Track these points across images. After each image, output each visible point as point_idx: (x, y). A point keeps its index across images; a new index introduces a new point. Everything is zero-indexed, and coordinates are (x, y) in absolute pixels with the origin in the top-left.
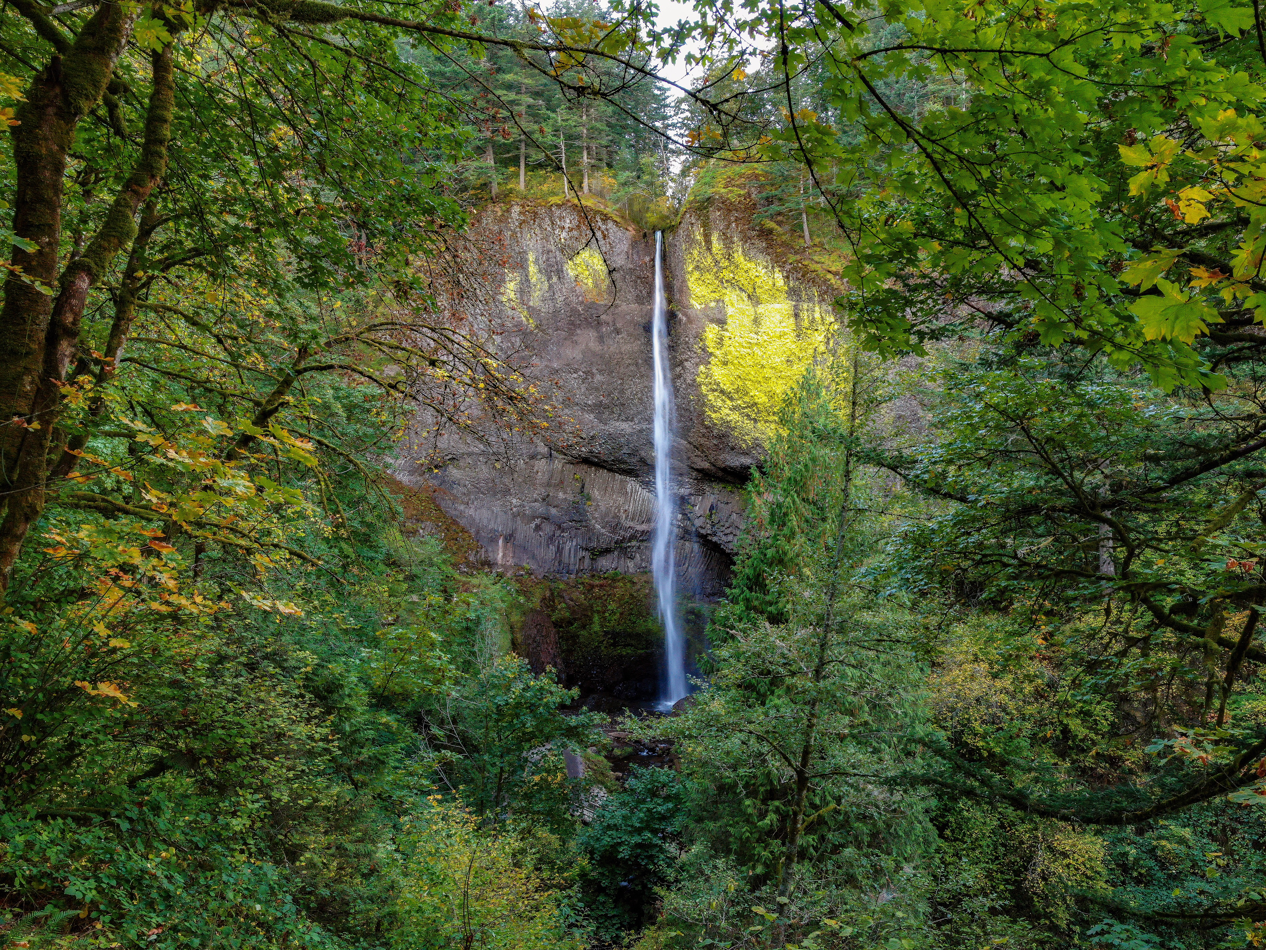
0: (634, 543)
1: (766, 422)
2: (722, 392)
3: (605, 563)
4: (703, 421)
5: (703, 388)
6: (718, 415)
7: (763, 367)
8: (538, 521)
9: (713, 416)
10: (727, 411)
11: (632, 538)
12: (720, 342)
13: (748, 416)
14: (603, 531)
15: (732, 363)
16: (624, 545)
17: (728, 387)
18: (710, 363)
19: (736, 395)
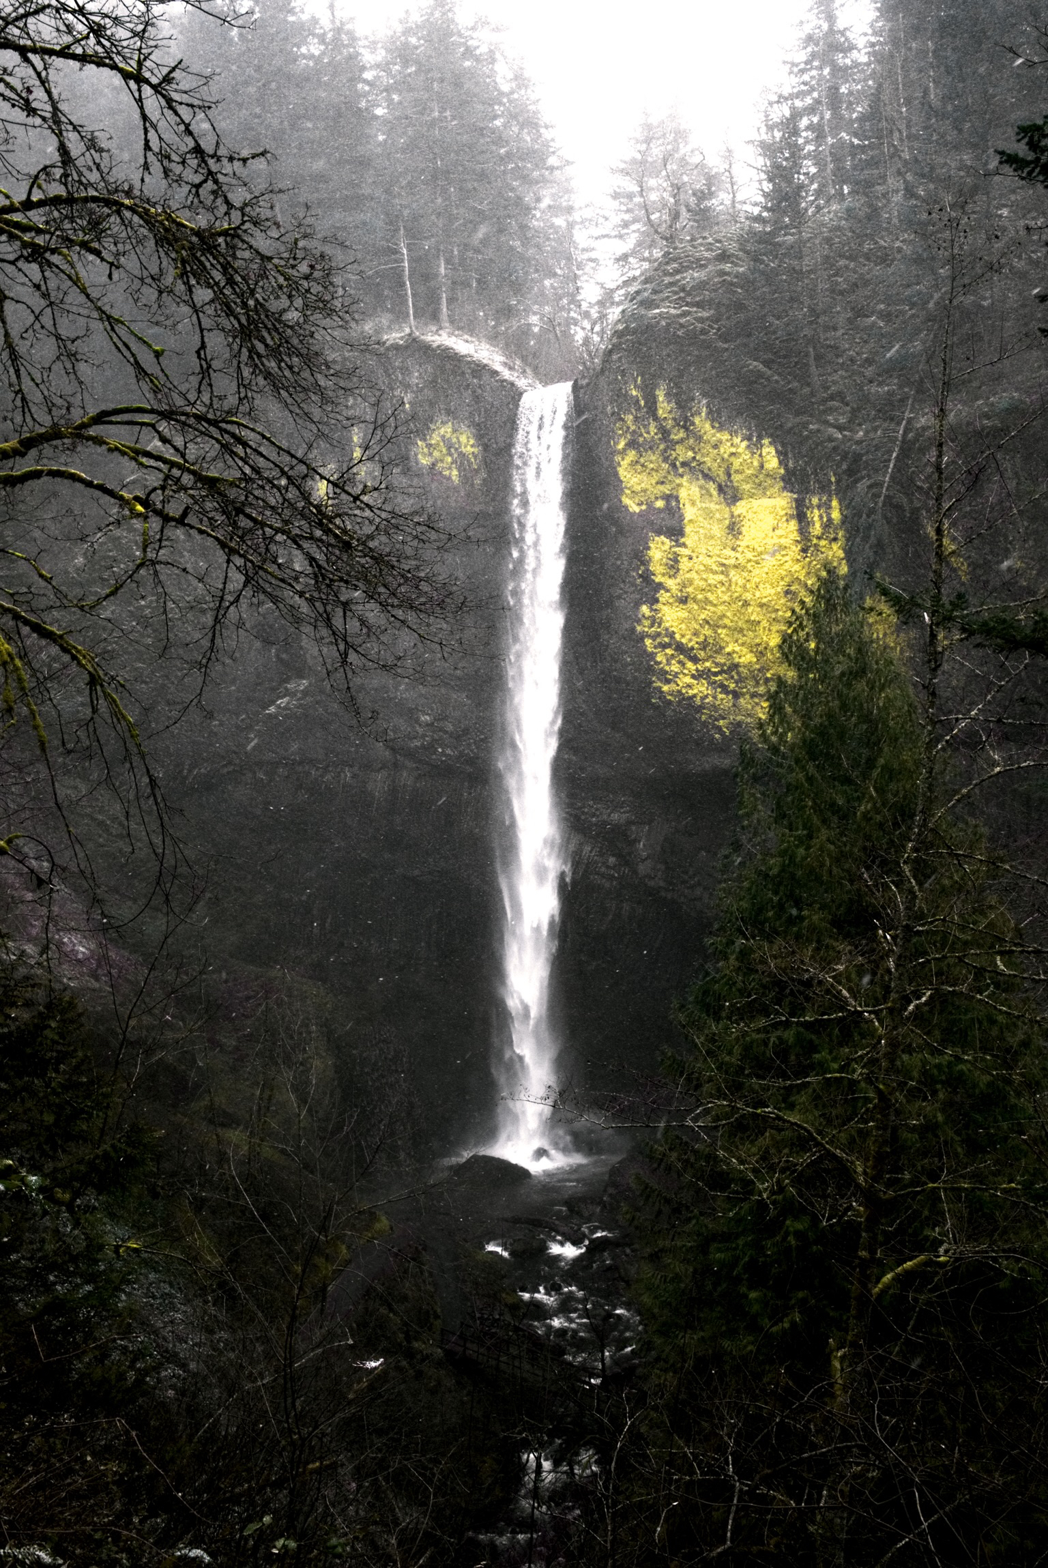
1: (753, 695)
2: (680, 648)
4: (648, 697)
5: (648, 642)
6: (673, 687)
7: (746, 604)
9: (665, 688)
10: (688, 680)
12: (673, 565)
13: (723, 686)
15: (695, 600)
17: (687, 640)
18: (657, 601)
19: (702, 653)
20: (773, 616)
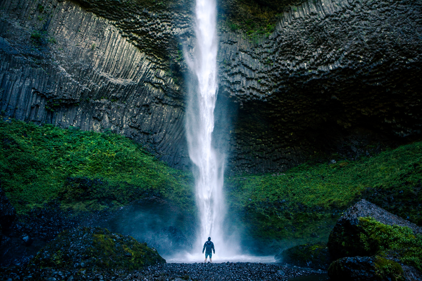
0: (103, 101)
3: (64, 119)
11: (104, 93)
14: (68, 75)
16: (92, 101)
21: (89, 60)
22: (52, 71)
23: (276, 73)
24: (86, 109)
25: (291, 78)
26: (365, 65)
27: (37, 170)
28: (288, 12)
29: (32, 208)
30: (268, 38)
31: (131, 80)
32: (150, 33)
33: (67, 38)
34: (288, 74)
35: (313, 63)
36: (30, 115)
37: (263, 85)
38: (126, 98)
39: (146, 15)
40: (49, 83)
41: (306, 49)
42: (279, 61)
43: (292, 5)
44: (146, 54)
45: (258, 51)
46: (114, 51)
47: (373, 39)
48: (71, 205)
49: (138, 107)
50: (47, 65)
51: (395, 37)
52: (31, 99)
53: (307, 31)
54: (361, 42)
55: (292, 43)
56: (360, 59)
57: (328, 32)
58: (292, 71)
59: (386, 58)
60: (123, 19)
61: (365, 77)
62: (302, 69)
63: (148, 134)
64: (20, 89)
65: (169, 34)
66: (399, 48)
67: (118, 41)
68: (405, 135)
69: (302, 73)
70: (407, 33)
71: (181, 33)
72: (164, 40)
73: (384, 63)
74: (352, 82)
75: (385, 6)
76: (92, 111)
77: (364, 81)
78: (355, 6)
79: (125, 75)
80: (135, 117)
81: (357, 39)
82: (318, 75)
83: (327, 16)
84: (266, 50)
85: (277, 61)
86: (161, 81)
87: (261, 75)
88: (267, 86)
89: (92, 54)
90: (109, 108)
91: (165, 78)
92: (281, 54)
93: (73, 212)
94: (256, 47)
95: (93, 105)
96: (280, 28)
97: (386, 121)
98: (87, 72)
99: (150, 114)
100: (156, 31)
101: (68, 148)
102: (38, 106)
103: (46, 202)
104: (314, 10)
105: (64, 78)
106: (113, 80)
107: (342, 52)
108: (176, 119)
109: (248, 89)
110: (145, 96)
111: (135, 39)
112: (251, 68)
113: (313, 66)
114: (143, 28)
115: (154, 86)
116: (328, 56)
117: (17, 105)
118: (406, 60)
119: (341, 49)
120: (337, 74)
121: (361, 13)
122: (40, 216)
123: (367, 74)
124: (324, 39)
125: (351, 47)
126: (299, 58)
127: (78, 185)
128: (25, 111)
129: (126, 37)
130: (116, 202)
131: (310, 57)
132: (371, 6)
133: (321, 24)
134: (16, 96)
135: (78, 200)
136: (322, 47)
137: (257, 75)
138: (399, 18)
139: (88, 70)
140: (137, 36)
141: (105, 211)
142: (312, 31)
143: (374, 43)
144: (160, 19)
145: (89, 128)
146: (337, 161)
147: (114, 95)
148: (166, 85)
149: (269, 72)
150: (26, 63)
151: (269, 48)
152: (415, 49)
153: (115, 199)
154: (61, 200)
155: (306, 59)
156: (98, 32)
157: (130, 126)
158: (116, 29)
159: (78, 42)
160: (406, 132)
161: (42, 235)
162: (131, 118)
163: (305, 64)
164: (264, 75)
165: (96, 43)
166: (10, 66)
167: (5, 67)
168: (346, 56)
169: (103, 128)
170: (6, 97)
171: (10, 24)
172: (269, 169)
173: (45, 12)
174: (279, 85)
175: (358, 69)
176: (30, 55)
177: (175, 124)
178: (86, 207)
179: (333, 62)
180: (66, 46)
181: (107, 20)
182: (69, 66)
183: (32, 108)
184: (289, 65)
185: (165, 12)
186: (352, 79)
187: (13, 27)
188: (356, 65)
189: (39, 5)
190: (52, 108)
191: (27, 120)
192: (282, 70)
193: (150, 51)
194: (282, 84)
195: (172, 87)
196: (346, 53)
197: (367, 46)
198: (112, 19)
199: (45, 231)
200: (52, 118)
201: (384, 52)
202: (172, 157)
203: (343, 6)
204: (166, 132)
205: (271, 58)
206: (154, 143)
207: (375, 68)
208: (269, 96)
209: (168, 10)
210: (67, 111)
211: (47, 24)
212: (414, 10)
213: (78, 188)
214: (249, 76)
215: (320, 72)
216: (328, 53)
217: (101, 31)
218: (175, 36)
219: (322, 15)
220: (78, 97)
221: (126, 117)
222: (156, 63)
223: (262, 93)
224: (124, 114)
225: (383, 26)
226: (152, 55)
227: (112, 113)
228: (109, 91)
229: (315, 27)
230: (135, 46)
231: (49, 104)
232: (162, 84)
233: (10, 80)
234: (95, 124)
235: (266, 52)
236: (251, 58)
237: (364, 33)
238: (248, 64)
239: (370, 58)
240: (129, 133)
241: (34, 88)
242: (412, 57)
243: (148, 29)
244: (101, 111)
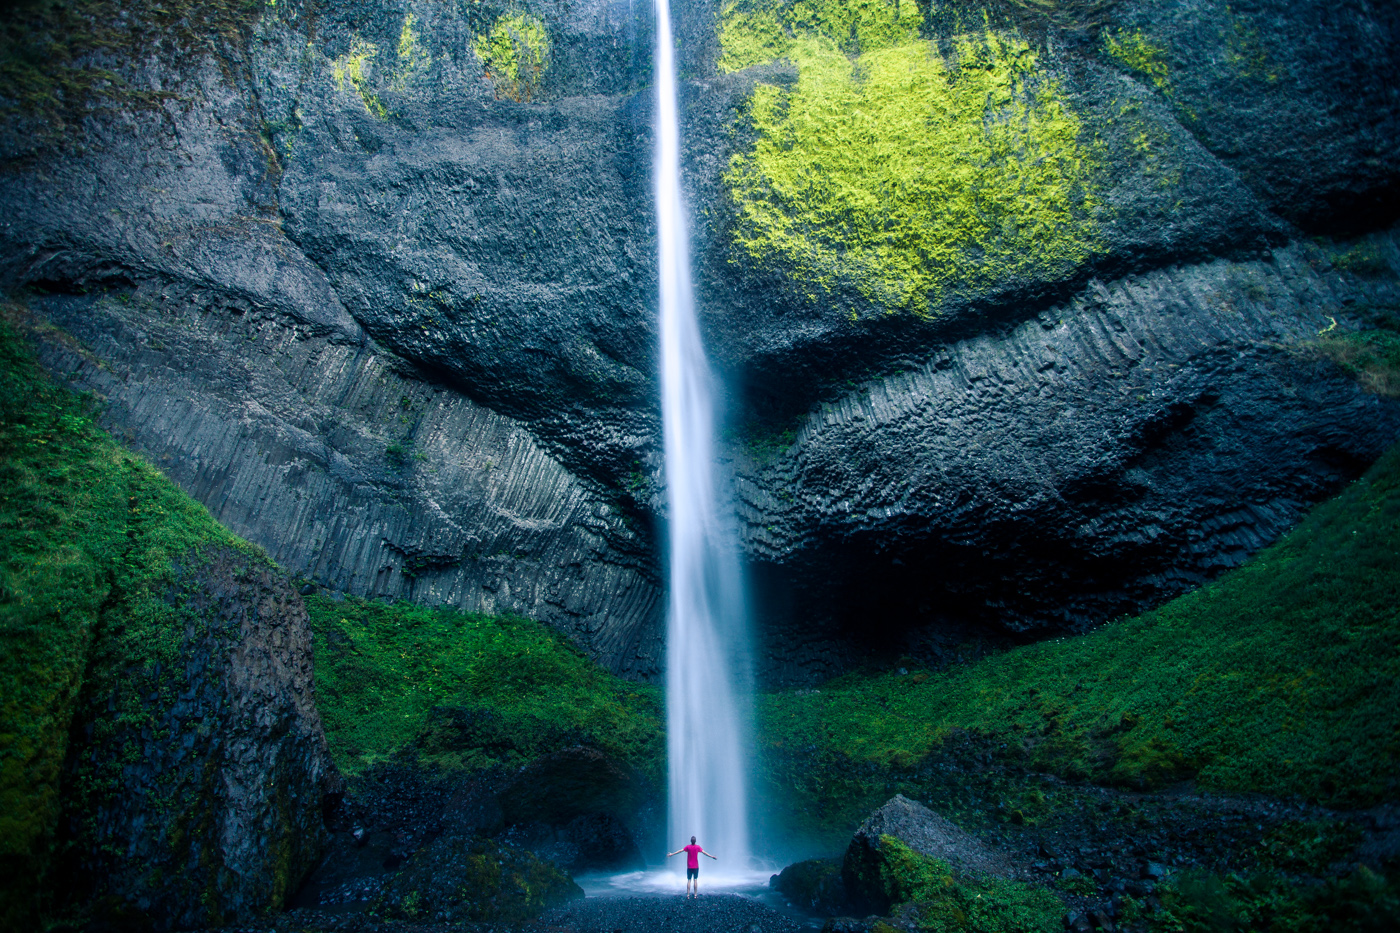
0: (502, 557)
1: (869, 245)
2: (776, 199)
3: (432, 591)
4: (723, 258)
5: (735, 192)
6: (762, 241)
7: (873, 139)
8: (299, 463)
9: (750, 244)
10: (781, 234)
11: (504, 544)
12: (781, 112)
13: (825, 241)
14: (444, 515)
15: (803, 145)
16: (482, 558)
17: (788, 190)
18: (754, 149)
19: (803, 205)
20: (908, 148)
21: (480, 490)
22: (416, 508)
23: (799, 516)
24: (471, 572)
25: (823, 526)
26: (945, 511)
27: (382, 689)
28: (816, 412)
29: (370, 762)
30: (784, 454)
31: (550, 521)
32: (585, 443)
33: (446, 452)
34: (819, 520)
35: (859, 504)
36: (375, 586)
37: (776, 535)
38: (541, 552)
39: (579, 414)
40: (411, 529)
41: (847, 478)
42: (803, 496)
43: (824, 401)
44: (578, 476)
45: (768, 476)
46: (524, 472)
47: (955, 467)
48: (435, 758)
49: (562, 567)
50: (411, 500)
51: (991, 467)
52: (379, 557)
53: (848, 448)
54: (935, 472)
55: (823, 467)
56: (936, 500)
57: (882, 453)
58: (824, 515)
59: (977, 501)
60: (540, 418)
61: (945, 530)
62: (842, 513)
63: (577, 615)
64: (362, 541)
65: (617, 445)
66: (996, 485)
67: (531, 454)
68: (1022, 628)
69: (841, 518)
70: (1009, 461)
71: (638, 444)
72: (608, 455)
73: (975, 509)
74: (924, 538)
75: (973, 412)
76: (482, 576)
77: (945, 537)
78: (924, 410)
79: (542, 513)
80: (556, 585)
81: (929, 467)
82: (868, 524)
83: (879, 426)
84: (781, 475)
85: (799, 497)
86: (603, 523)
87: (774, 518)
88: (784, 537)
89: (486, 478)
90: (512, 570)
91: (609, 518)
92: (806, 484)
93: (437, 772)
94: (764, 470)
95: (484, 565)
96: (803, 440)
97: (988, 603)
98: (476, 510)
99: (582, 579)
100: (594, 439)
101: (438, 647)
102: (389, 569)
103: (393, 750)
104: (859, 412)
105: (437, 521)
106: (519, 523)
107: (905, 487)
108: (628, 588)
109: (751, 542)
110: (575, 549)
111: (560, 451)
112: (756, 507)
113: (860, 508)
114: (574, 435)
115: (590, 531)
116: (883, 493)
117: (355, 569)
118: (1011, 505)
119: (904, 482)
120: (900, 524)
121: (934, 423)
122: (381, 780)
123: (949, 526)
124: (875, 464)
125: (919, 480)
126: (836, 493)
127: (450, 721)
128: (368, 578)
129: (545, 447)
130: (514, 752)
131: (854, 492)
132: (951, 411)
133: (870, 438)
134: (354, 554)
135: (449, 748)
136: (872, 476)
137: (766, 518)
138: (995, 435)
139: (478, 505)
140: (563, 447)
141: (495, 770)
142: (855, 449)
143: (957, 474)
144: (602, 420)
145: (475, 605)
146: (909, 670)
147: (520, 547)
148: (610, 530)
149: (787, 513)
150: (375, 496)
151: (787, 471)
152: (1023, 488)
153: (513, 747)
154: (419, 746)
155: (848, 495)
156: (497, 440)
157: (547, 601)
158: (527, 435)
159: (462, 458)
160: (1024, 624)
161: (386, 818)
162: (549, 587)
163: (847, 504)
164: (777, 518)
165: (493, 460)
166: (349, 503)
167: (340, 505)
168: (913, 495)
169: (498, 605)
170: (339, 555)
171: (355, 432)
172: (792, 681)
173: (413, 409)
174: (803, 537)
175: (934, 517)
176: (383, 483)
177: (626, 598)
178: (463, 762)
179: (891, 504)
180: (443, 465)
181: (514, 421)
182: (446, 499)
183: (380, 572)
184: (819, 504)
185: (611, 410)
186: (925, 533)
187: (359, 437)
188: (929, 510)
189: (403, 398)
190: (413, 571)
191: (370, 595)
192: (807, 511)
193: (585, 472)
194: (808, 535)
195: (621, 534)
196: (912, 490)
197: (946, 478)
198: (521, 420)
199: (390, 810)
200: (412, 589)
201: (974, 490)
202: (619, 658)
203: (906, 410)
204: (609, 613)
205: (790, 490)
206: (588, 632)
207: (961, 516)
208: (787, 555)
209: (615, 406)
210: (439, 576)
211: (414, 429)
212: (1019, 421)
213: (450, 727)
214: (752, 520)
215: (872, 519)
216: (883, 488)
217: (503, 439)
218: (627, 449)
219: (872, 423)
220: (458, 553)
221: (541, 585)
222: (595, 492)
223: (774, 549)
224: (536, 580)
225: (970, 447)
226: (587, 479)
227: (517, 578)
228: (512, 541)
229: (860, 443)
230: (560, 463)
231: (410, 566)
232: (604, 527)
233: (348, 526)
234: (486, 599)
235: (781, 479)
236: (756, 488)
237: (941, 456)
238: (750, 498)
239: (952, 499)
240: (544, 615)
241: (385, 539)
242: (1020, 500)
243: (582, 436)
244: (497, 575)
